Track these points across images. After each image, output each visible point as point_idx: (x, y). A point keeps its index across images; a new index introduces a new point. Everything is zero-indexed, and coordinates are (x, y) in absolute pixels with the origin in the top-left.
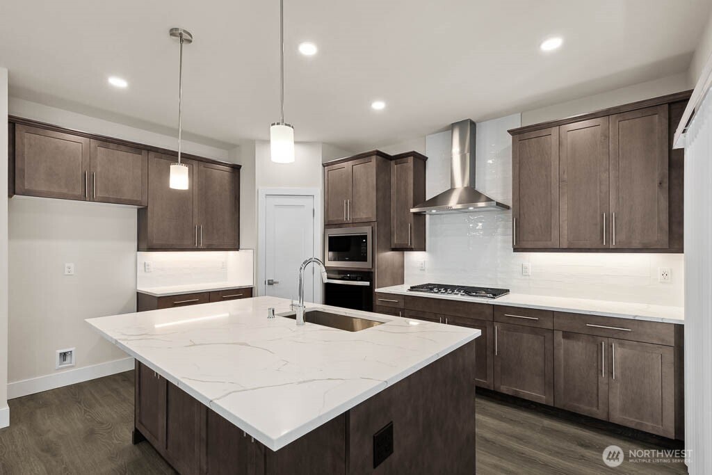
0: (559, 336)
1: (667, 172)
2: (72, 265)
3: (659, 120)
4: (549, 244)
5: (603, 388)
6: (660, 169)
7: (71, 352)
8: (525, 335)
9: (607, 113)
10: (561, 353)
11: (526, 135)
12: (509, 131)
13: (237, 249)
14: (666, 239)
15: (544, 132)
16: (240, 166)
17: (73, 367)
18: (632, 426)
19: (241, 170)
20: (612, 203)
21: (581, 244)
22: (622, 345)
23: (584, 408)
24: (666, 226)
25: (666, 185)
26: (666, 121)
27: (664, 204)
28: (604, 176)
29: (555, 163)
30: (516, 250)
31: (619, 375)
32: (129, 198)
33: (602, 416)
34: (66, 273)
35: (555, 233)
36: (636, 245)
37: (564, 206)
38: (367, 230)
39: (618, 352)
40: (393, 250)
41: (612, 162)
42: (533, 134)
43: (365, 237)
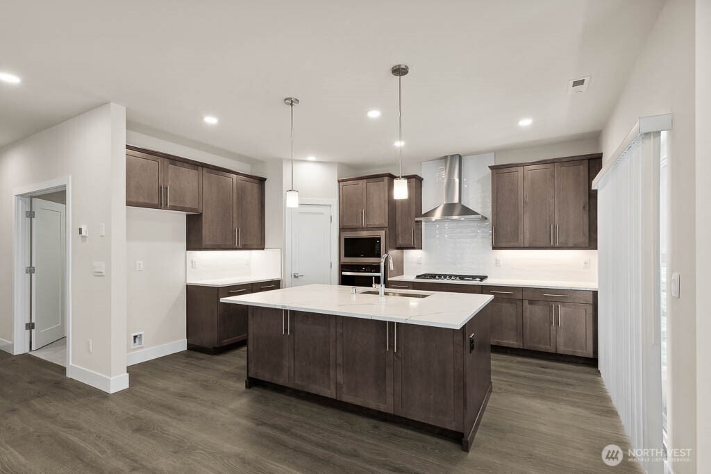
0: (526, 303)
1: (587, 201)
2: (141, 262)
3: (583, 169)
4: (516, 244)
5: (553, 333)
6: (584, 199)
7: (140, 335)
8: (504, 304)
9: (553, 162)
10: (527, 314)
11: (501, 171)
12: (489, 167)
13: (263, 249)
14: (587, 241)
15: (514, 169)
16: (265, 179)
17: (142, 347)
18: (570, 354)
19: (266, 182)
20: (556, 219)
21: (538, 244)
22: (564, 306)
23: (542, 347)
24: (587, 234)
25: (587, 208)
26: (587, 170)
27: (586, 220)
28: (552, 201)
29: (521, 191)
30: (494, 248)
31: (562, 325)
32: (189, 206)
33: (552, 350)
34: (138, 269)
35: (521, 237)
36: (570, 245)
37: (527, 220)
38: (382, 234)
39: (561, 310)
40: (398, 248)
41: (556, 193)
42: (505, 170)
43: (379, 239)
